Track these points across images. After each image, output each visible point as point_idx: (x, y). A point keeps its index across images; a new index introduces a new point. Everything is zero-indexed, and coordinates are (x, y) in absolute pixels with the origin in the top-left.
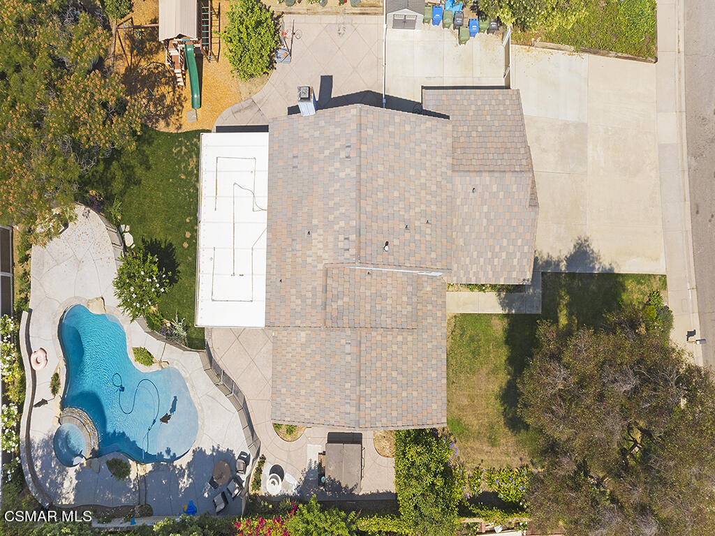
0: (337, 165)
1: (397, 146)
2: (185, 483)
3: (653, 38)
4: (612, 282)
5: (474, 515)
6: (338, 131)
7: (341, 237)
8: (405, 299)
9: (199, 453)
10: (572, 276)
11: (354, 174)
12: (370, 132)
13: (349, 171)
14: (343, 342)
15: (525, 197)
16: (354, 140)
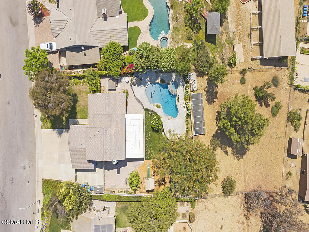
0: (109, 148)
1: (96, 153)
2: (148, 79)
3: (43, 184)
4: (53, 127)
5: (83, 75)
6: (109, 156)
7: (107, 133)
8: (96, 121)
9: (145, 86)
10: (62, 128)
11: (105, 146)
12: (102, 156)
13: (106, 147)
14: (109, 111)
15: (71, 144)
16: (105, 154)
